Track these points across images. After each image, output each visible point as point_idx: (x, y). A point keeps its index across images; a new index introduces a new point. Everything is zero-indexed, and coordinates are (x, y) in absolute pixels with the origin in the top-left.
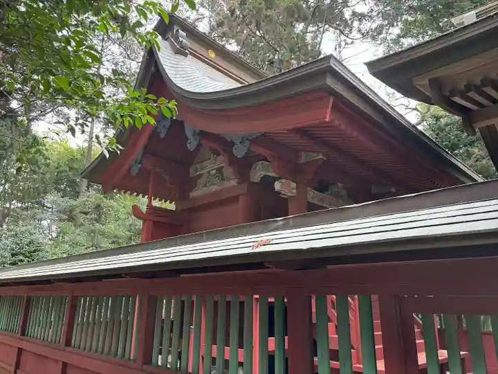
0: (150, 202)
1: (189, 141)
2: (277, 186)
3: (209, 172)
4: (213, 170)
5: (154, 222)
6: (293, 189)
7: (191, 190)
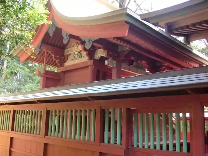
0: (45, 67)
1: (64, 39)
2: (106, 63)
3: (74, 53)
4: (76, 52)
5: (47, 78)
6: (114, 64)
7: (65, 62)
